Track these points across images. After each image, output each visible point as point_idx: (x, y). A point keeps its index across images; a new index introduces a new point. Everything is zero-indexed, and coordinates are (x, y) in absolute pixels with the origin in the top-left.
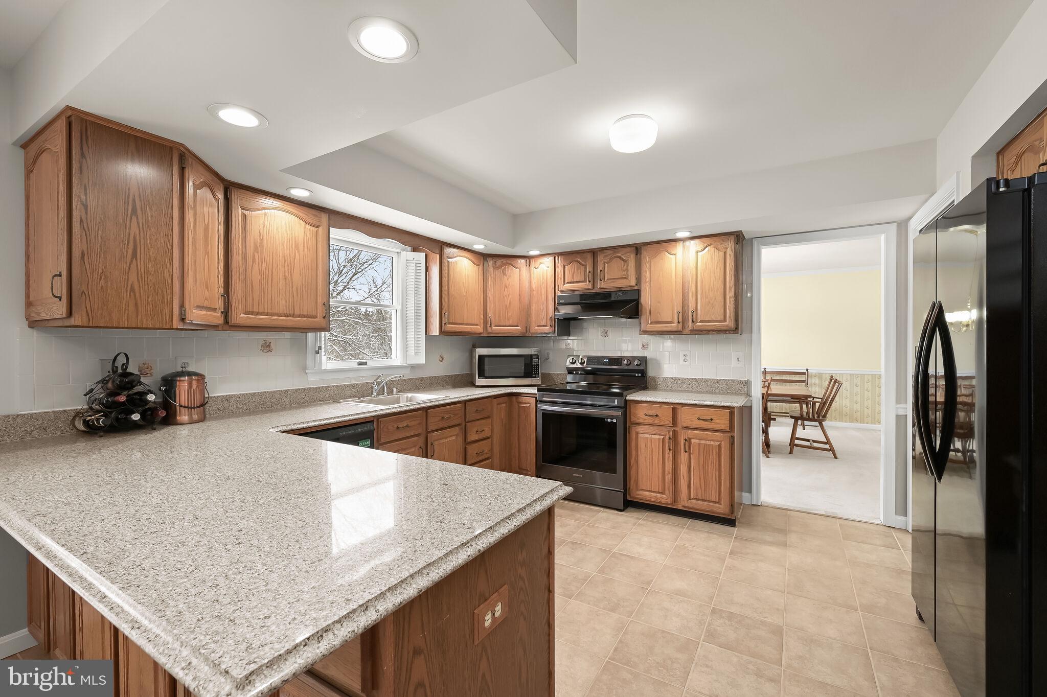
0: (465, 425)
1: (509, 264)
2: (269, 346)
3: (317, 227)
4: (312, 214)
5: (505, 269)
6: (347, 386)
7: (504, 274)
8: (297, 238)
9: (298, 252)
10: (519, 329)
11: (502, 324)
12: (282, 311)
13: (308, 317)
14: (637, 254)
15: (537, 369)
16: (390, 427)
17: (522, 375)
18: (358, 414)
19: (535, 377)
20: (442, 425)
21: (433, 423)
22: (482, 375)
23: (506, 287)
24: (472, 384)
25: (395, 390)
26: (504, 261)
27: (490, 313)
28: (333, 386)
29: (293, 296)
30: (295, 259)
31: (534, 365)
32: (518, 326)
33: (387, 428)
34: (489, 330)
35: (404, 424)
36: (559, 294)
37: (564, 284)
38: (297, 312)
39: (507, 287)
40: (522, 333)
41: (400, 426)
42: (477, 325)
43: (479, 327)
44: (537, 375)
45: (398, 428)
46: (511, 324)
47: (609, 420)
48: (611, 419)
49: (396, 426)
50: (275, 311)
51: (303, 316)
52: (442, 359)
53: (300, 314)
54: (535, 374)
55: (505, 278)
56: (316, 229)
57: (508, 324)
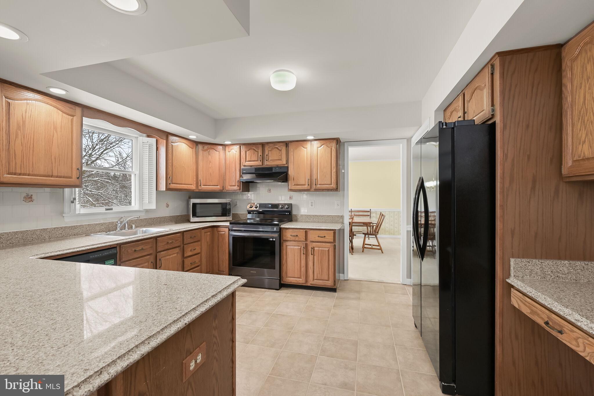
0: (183, 247)
1: (212, 148)
2: (31, 198)
3: (73, 116)
4: (69, 107)
5: (210, 151)
6: (97, 224)
7: (209, 154)
8: (55, 123)
9: (56, 132)
10: (218, 188)
11: (208, 184)
12: (42, 173)
13: (64, 177)
14: (286, 147)
15: (229, 211)
16: (129, 251)
17: (221, 215)
18: (104, 243)
19: (228, 216)
20: (167, 247)
21: (161, 246)
22: (194, 215)
23: (210, 162)
24: (188, 221)
25: (134, 226)
26: (209, 146)
27: (200, 177)
28: (86, 225)
29: (52, 163)
30: (53, 137)
31: (228, 209)
32: (218, 186)
33: (127, 251)
34: (200, 188)
35: (140, 248)
36: (242, 167)
37: (246, 161)
38: (55, 174)
39: (211, 163)
40: (221, 190)
41: (137, 249)
42: (191, 185)
43: (193, 186)
44: (229, 215)
45: (135, 251)
46: (213, 185)
47: (271, 239)
48: (272, 239)
49: (134, 250)
50: (36, 173)
51: (60, 177)
52: (168, 206)
53: (58, 176)
54: (228, 214)
55: (210, 157)
56: (72, 117)
57: (212, 185)
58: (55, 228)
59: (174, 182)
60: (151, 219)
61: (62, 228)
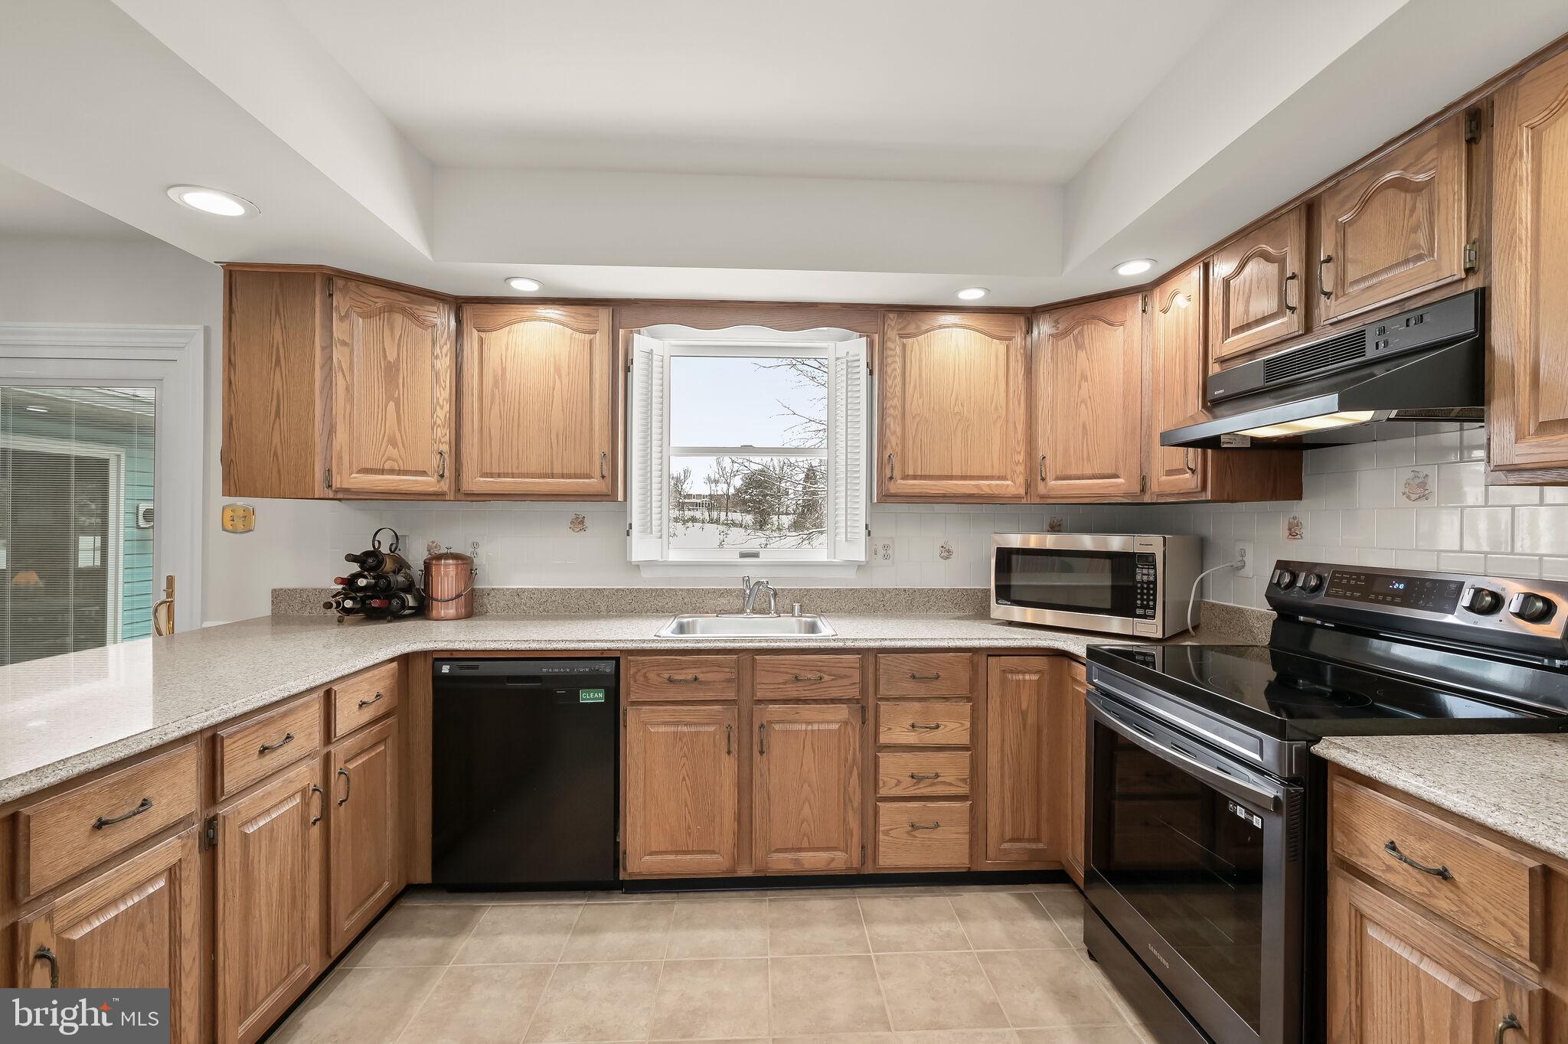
0: (877, 706)
1: (1094, 318)
2: (582, 522)
4: (583, 314)
5: (1081, 333)
7: (1080, 346)
8: (557, 358)
9: (560, 377)
10: (1121, 484)
11: (1073, 472)
12: (533, 469)
13: (576, 476)
15: (1148, 594)
16: (652, 676)
17: (1108, 606)
18: (579, 641)
19: (1144, 616)
20: (793, 692)
21: (766, 685)
22: (1005, 593)
23: (1084, 378)
25: (797, 606)
26: (1079, 312)
27: (1043, 447)
29: (552, 447)
30: (554, 389)
31: (1142, 582)
32: (1116, 476)
33: (645, 676)
34: (1042, 489)
35: (688, 674)
36: (1214, 369)
37: (1226, 336)
38: (557, 470)
39: (1086, 380)
40: (1133, 495)
41: (701, 677)
42: (1004, 478)
43: (1009, 482)
44: (1149, 612)
45: (670, 680)
46: (1097, 471)
47: (1241, 813)
48: (1248, 811)
49: (667, 676)
50: (524, 470)
51: (569, 476)
52: (947, 553)
53: (563, 474)
54: (1143, 607)
55: (1082, 354)
56: (588, 337)
57: (1088, 471)
58: (618, 590)
59: (911, 473)
60: (874, 591)
61: (631, 591)
